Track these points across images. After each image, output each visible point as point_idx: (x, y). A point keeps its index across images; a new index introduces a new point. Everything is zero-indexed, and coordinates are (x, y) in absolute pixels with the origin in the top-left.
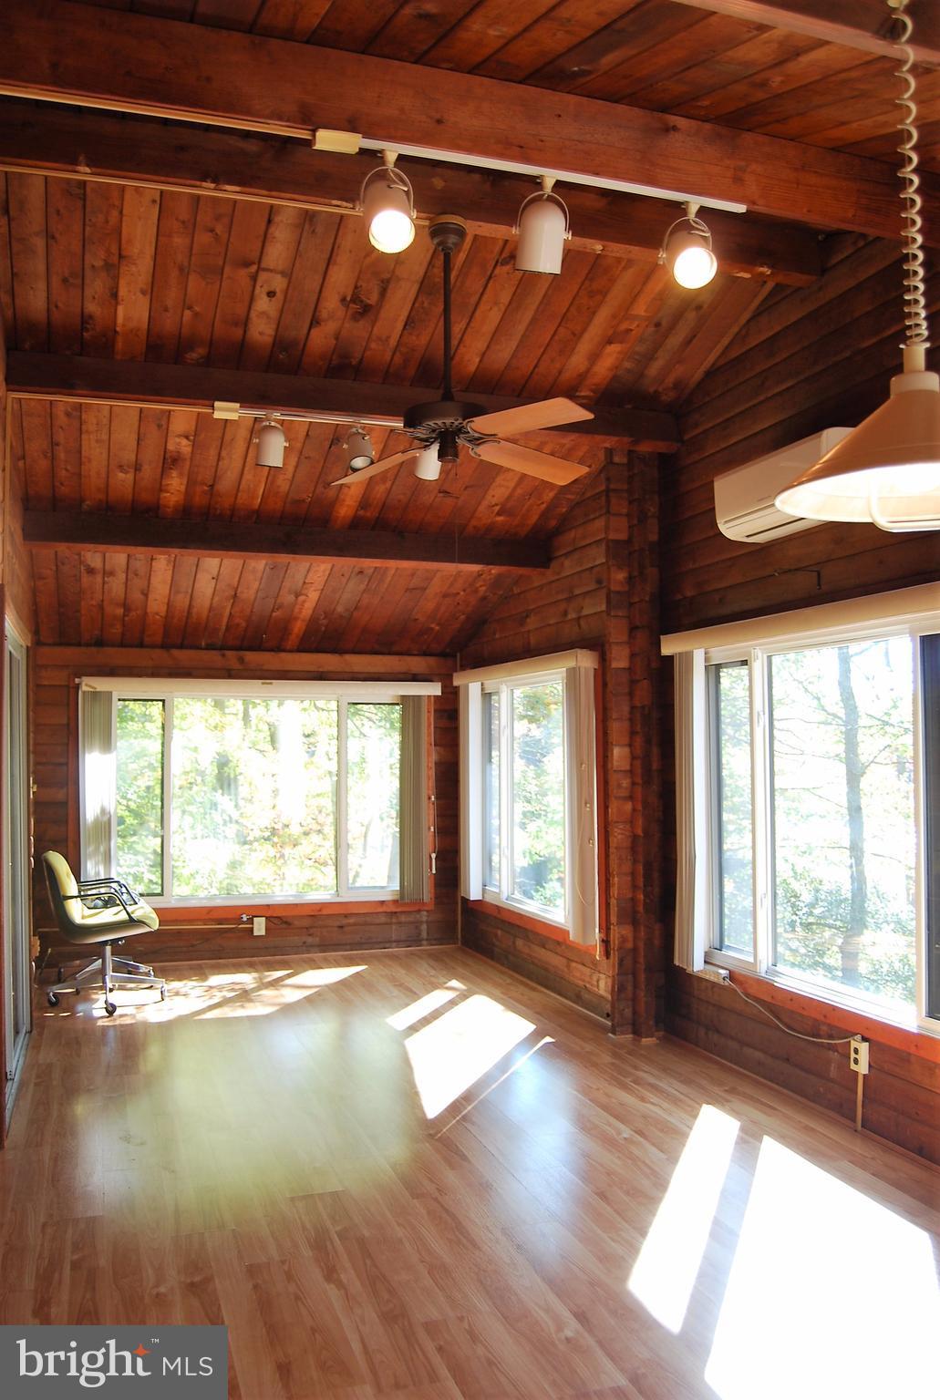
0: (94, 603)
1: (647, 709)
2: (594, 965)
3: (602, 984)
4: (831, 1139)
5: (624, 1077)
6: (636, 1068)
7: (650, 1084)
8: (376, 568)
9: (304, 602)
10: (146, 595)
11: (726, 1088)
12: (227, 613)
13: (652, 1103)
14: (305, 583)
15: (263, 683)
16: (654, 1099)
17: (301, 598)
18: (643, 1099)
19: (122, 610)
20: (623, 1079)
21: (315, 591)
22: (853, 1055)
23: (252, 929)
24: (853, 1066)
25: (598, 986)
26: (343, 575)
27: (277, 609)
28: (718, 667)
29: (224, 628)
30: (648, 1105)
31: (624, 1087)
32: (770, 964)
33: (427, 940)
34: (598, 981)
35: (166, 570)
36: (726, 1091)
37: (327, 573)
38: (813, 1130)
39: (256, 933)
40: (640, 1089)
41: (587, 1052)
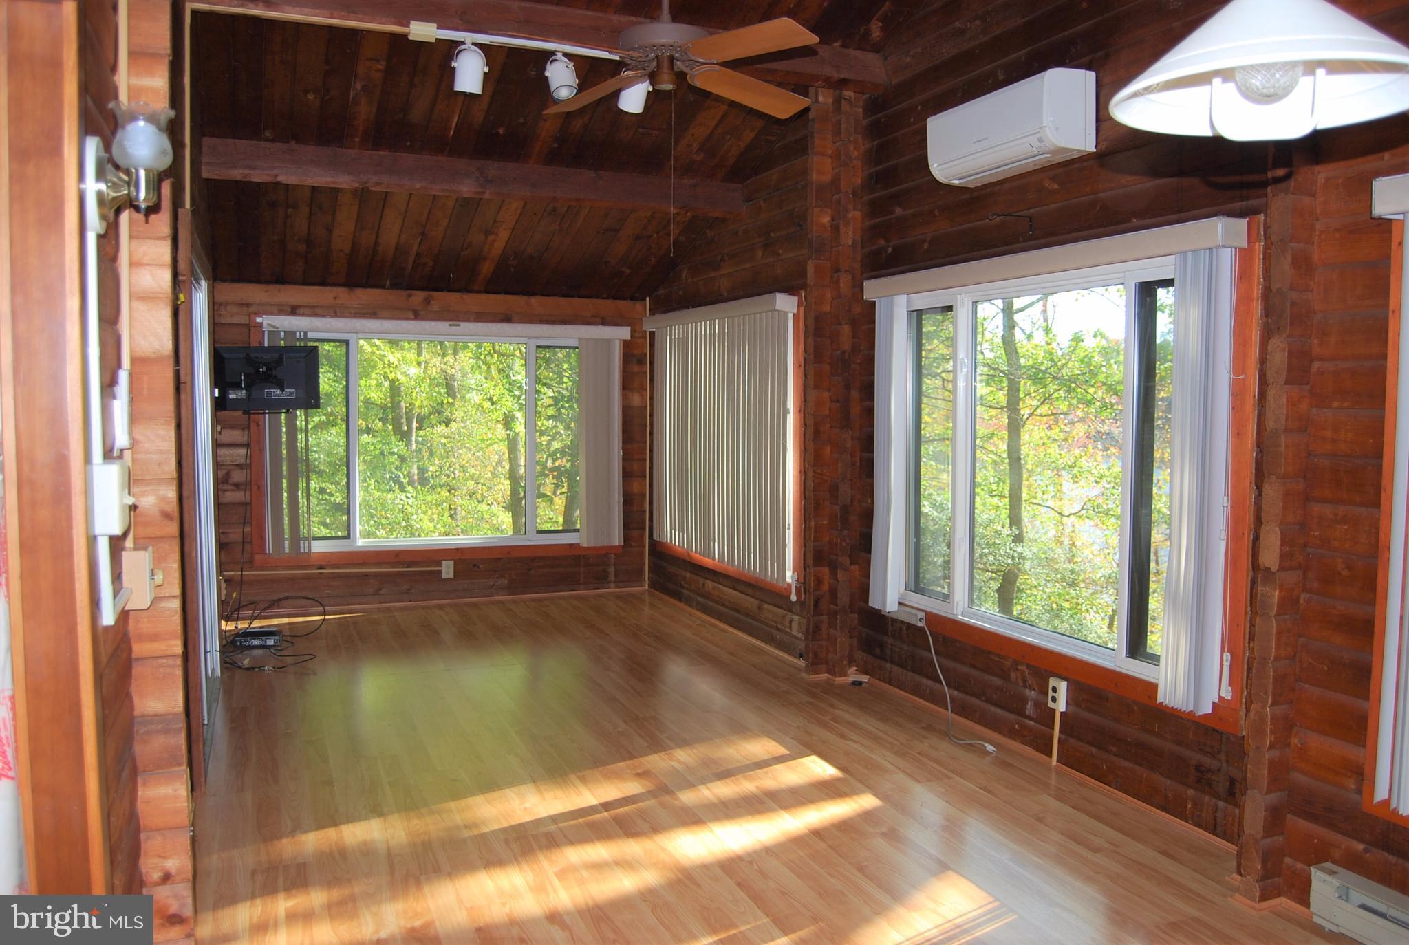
0: (275, 238)
1: (847, 354)
2: (790, 607)
3: (795, 626)
4: (1030, 774)
5: (823, 715)
6: (832, 706)
7: (849, 723)
8: (570, 206)
9: (494, 241)
10: (330, 231)
11: (923, 726)
12: (414, 252)
13: (854, 741)
14: (495, 221)
15: (450, 325)
16: (856, 737)
17: (491, 237)
18: (843, 736)
19: (305, 246)
20: (821, 716)
21: (505, 230)
22: (1051, 694)
23: (440, 572)
24: (1051, 704)
25: (790, 627)
26: (535, 214)
27: (466, 249)
28: (920, 313)
29: (410, 266)
30: (849, 743)
31: (825, 725)
32: (966, 606)
33: (615, 582)
34: (791, 622)
35: (352, 204)
36: (923, 728)
37: (519, 211)
38: (1010, 765)
39: (444, 576)
40: (838, 726)
41: (784, 691)
